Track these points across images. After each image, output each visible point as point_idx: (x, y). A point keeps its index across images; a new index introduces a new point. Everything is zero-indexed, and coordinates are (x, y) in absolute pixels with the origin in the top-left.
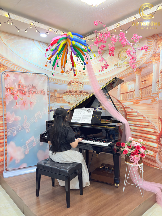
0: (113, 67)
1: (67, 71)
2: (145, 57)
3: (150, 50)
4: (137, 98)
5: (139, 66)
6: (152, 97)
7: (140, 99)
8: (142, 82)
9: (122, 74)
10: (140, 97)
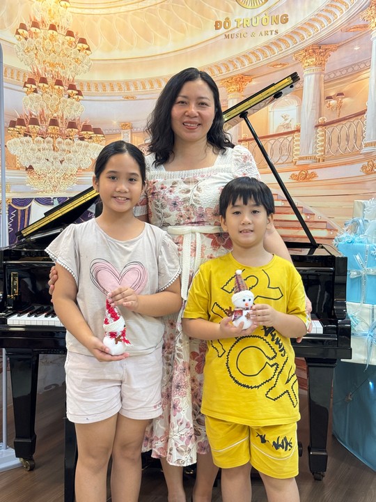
0: (211, 32)
1: (23, 26)
2: (344, 8)
4: (306, 158)
5: (318, 37)
6: (362, 157)
7: (317, 164)
8: (330, 98)
9: (246, 62)
10: (320, 154)
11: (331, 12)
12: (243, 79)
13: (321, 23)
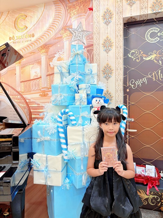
2: (53, 30)
3: (59, 20)
4: (44, 88)
5: (45, 42)
7: (48, 90)
10: (49, 86)
11: (49, 32)
13: (46, 36)
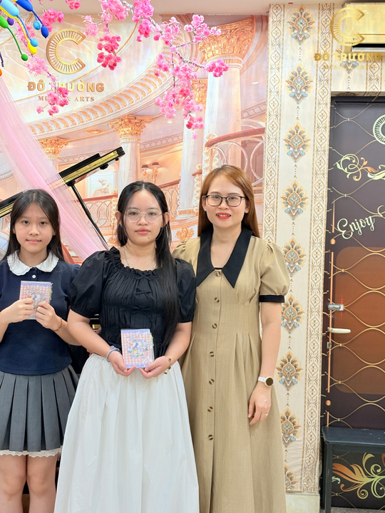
0: (24, 93)
5: (133, 108)
6: (176, 223)
8: (146, 166)
9: (62, 126)
11: (144, 85)
12: (59, 141)
13: (137, 96)
